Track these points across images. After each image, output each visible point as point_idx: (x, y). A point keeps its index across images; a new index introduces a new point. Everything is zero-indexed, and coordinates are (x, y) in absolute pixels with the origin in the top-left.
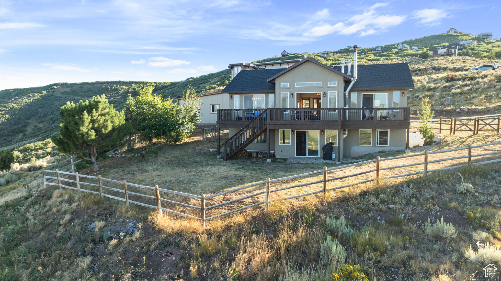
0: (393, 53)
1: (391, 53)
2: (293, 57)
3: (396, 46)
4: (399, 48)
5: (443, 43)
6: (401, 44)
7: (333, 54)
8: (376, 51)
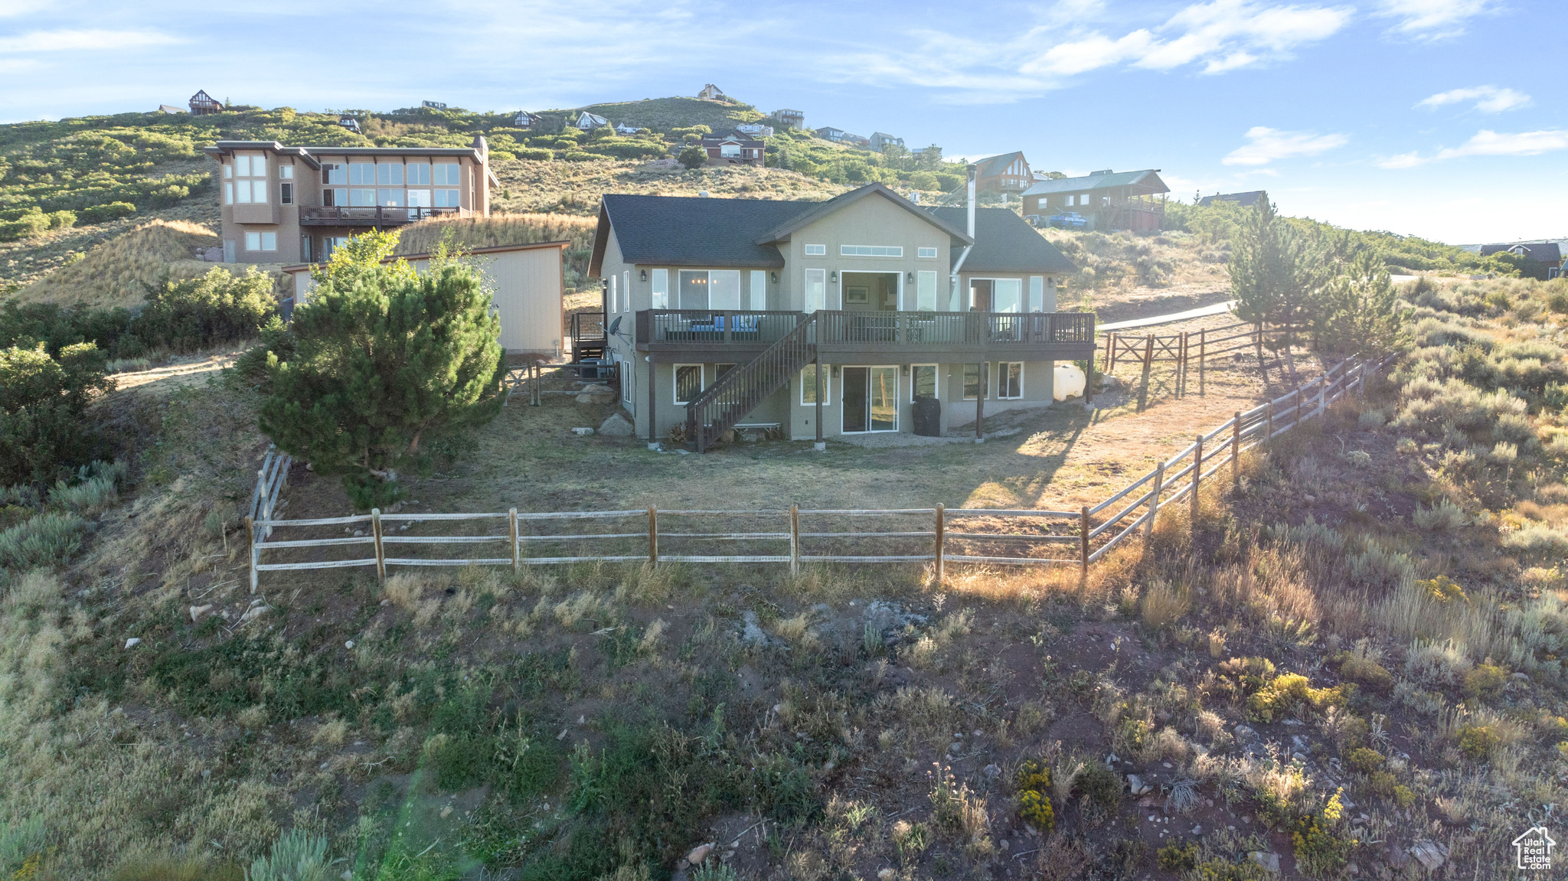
0: (573, 140)
1: (568, 139)
2: (240, 118)
3: (573, 117)
4: (582, 123)
5: (695, 123)
6: (587, 114)
7: (378, 120)
8: (515, 127)
